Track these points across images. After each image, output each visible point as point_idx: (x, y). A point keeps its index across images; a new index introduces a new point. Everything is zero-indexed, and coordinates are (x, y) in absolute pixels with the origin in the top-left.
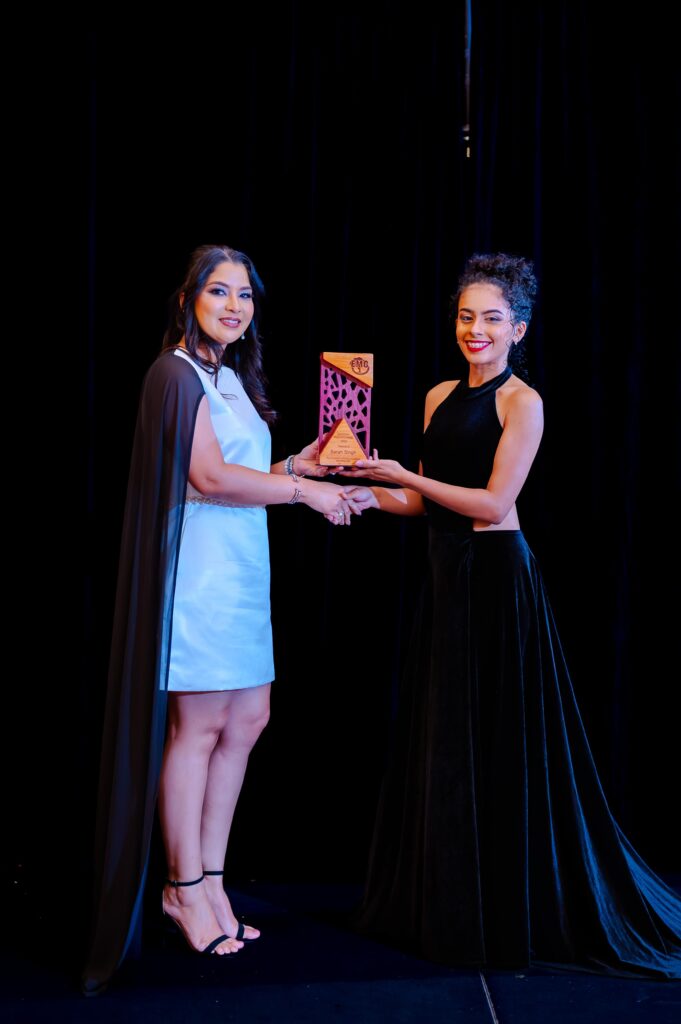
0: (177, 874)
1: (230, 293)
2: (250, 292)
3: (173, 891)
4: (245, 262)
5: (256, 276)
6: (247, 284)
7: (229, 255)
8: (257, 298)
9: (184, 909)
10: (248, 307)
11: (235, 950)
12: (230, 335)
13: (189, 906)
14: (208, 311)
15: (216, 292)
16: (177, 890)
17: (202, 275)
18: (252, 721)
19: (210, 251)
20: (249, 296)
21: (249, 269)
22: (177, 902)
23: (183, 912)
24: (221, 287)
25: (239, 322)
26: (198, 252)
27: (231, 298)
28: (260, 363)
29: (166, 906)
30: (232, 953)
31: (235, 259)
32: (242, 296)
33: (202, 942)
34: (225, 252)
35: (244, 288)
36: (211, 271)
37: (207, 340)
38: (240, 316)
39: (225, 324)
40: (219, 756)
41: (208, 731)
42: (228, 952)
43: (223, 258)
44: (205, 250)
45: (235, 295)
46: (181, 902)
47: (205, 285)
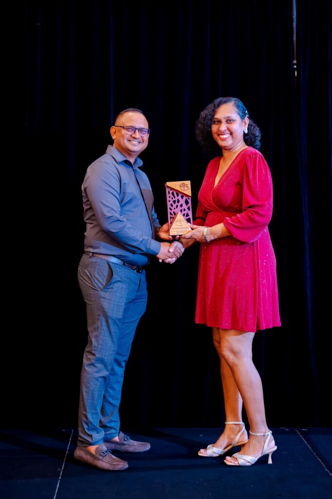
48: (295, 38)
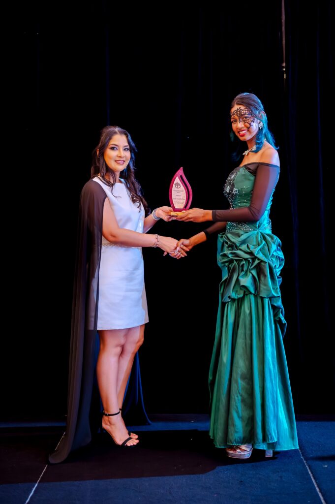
0: (107, 411)
1: (119, 148)
2: (128, 147)
3: (106, 418)
4: (126, 134)
6: (127, 144)
7: (118, 131)
10: (128, 154)
11: (135, 444)
12: (121, 167)
13: (114, 425)
14: (110, 158)
15: (113, 149)
16: (108, 418)
17: (106, 141)
19: (110, 129)
20: (128, 149)
21: (127, 137)
22: (109, 424)
23: (111, 427)
24: (115, 146)
25: (124, 161)
27: (120, 151)
29: (104, 426)
30: (134, 445)
31: (121, 133)
32: (125, 150)
33: (120, 440)
34: (117, 129)
35: (126, 146)
36: (110, 139)
37: (109, 170)
38: (124, 159)
39: (117, 163)
41: (117, 346)
42: (132, 445)
43: (115, 133)
44: (108, 128)
45: (121, 150)
46: (110, 423)
47: (108, 146)
48: (284, 42)
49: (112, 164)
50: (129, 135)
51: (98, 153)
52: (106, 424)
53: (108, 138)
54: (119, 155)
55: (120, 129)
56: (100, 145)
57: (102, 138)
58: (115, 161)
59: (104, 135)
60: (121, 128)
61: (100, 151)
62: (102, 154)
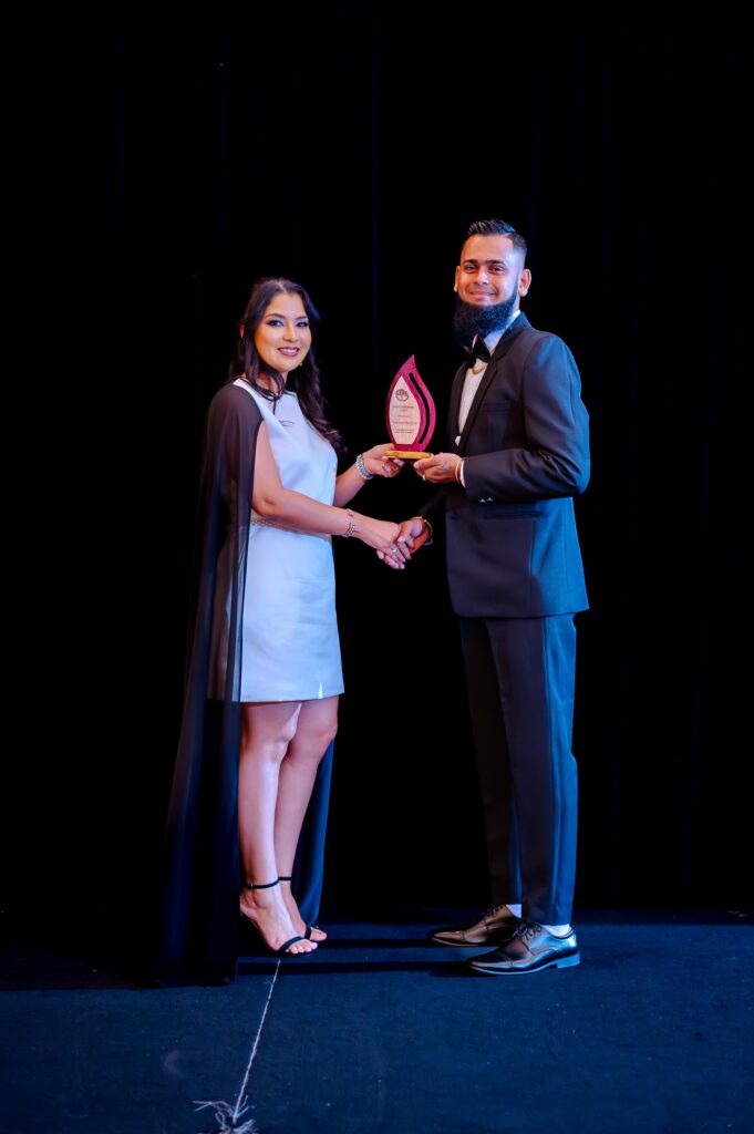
0: (253, 878)
1: (287, 323)
2: (306, 320)
3: (250, 893)
4: (300, 293)
5: (311, 305)
6: (304, 314)
7: (285, 286)
8: (315, 326)
9: (261, 910)
10: (305, 335)
11: (309, 950)
12: (290, 363)
13: (265, 908)
14: (267, 342)
15: (273, 323)
16: (254, 893)
17: (259, 308)
18: (320, 734)
19: (262, 286)
20: (305, 324)
21: (303, 298)
22: (253, 904)
23: (259, 914)
24: (279, 319)
25: (298, 349)
26: (255, 285)
27: (288, 328)
28: (317, 388)
29: (243, 908)
30: (305, 953)
31: (290, 290)
32: (299, 325)
33: (277, 941)
34: (280, 284)
35: (300, 318)
36: (267, 303)
37: (268, 370)
38: (298, 345)
39: (284, 354)
40: (288, 767)
42: (302, 952)
43: (279, 291)
44: (262, 282)
45: (292, 325)
46: (257, 904)
47: (262, 317)
49: (271, 356)
50: (307, 295)
51: (242, 333)
52: (248, 905)
53: (263, 302)
54: (287, 338)
55: (289, 283)
56: (246, 315)
57: (253, 301)
58: (279, 349)
59: (255, 295)
60: (291, 280)
61: (245, 329)
62: (252, 334)
